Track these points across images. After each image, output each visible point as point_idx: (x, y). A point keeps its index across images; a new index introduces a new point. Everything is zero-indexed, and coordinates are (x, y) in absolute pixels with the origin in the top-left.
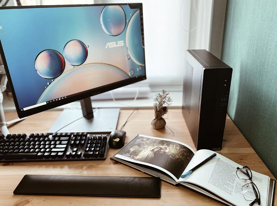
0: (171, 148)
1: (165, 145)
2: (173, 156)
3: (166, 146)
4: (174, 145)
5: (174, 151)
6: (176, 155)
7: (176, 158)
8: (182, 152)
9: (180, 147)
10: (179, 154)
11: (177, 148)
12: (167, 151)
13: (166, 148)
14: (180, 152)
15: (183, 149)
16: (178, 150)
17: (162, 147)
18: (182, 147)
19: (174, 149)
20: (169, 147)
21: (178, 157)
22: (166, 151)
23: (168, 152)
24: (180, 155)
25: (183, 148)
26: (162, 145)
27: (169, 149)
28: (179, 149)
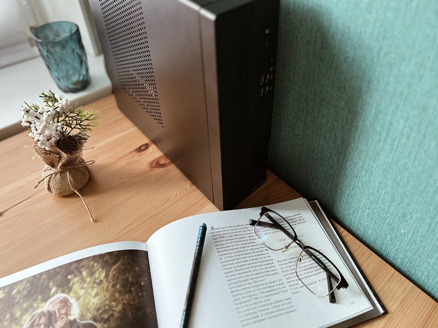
0: (82, 292)
1: (56, 292)
2: (106, 316)
3: (61, 295)
4: (84, 273)
5: (97, 294)
6: (111, 307)
7: (116, 315)
8: (118, 278)
9: (103, 268)
10: (117, 295)
11: (97, 275)
12: (75, 313)
13: (65, 303)
14: (114, 286)
15: (115, 267)
16: (105, 284)
17: (51, 309)
18: (107, 262)
19: (93, 288)
20: (72, 294)
21: (120, 307)
22: (71, 318)
23: (82, 316)
24: (120, 293)
25: (114, 263)
26: (45, 300)
27: (78, 299)
28: (106, 276)
